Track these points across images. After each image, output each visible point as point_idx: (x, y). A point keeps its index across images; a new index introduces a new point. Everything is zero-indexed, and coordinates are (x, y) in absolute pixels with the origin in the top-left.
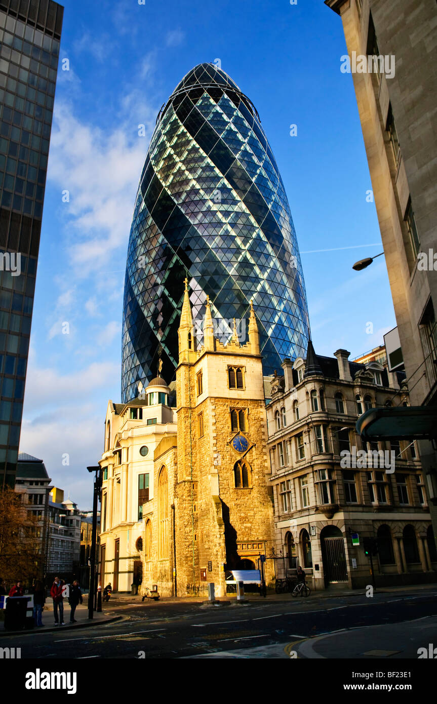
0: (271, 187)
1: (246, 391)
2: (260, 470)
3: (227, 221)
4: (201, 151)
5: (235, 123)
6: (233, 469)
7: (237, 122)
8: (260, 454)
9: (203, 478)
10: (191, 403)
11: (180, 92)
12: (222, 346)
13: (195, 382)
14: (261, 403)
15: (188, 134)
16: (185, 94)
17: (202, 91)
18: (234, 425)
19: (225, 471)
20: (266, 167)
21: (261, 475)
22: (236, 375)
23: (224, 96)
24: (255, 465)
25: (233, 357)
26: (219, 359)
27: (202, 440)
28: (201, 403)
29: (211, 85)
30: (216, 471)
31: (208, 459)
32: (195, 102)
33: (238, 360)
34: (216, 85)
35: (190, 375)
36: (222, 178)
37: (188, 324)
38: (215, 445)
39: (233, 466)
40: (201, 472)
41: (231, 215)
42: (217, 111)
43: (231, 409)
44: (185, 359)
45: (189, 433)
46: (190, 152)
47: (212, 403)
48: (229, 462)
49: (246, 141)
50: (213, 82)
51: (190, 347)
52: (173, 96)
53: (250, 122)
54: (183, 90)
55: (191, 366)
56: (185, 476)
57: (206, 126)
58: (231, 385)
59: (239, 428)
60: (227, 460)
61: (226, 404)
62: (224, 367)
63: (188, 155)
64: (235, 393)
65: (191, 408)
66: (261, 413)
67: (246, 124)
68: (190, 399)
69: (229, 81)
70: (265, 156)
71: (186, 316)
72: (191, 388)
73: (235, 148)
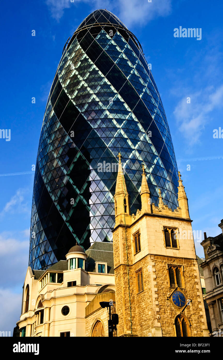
0: (154, 103)
1: (181, 250)
2: (197, 325)
3: (121, 127)
4: (100, 73)
5: (125, 53)
6: (174, 323)
7: (127, 52)
8: (196, 310)
9: (144, 332)
10: (128, 261)
11: (83, 29)
12: (157, 210)
13: (132, 241)
14: (193, 261)
15: (90, 60)
16: (86, 30)
17: (100, 29)
18: (172, 281)
19: (167, 325)
20: (150, 87)
21: (199, 330)
22: (170, 235)
23: (117, 33)
24: (193, 320)
25: (167, 220)
26: (156, 220)
27: (142, 295)
28: (140, 260)
29: (107, 25)
30: (159, 325)
31: (150, 313)
32: (95, 36)
33: (172, 223)
34: (111, 25)
35: (127, 236)
36: (116, 93)
37: (123, 191)
38: (157, 299)
39: (173, 320)
40: (141, 326)
41: (124, 122)
42: (112, 43)
43: (168, 266)
44: (121, 221)
45: (128, 289)
46: (91, 73)
47: (152, 259)
48: (170, 316)
49: (135, 67)
50: (108, 22)
51: (125, 211)
52: (77, 31)
53: (137, 53)
54: (85, 27)
55: (126, 227)
56: (125, 330)
57: (104, 55)
58: (167, 245)
59: (176, 285)
60: (168, 314)
61: (164, 261)
62: (161, 228)
63: (89, 76)
64: (170, 252)
65: (128, 266)
66: (194, 271)
67: (135, 55)
68: (128, 257)
69: (120, 23)
70: (149, 79)
71: (121, 184)
72: (128, 247)
73: (127, 72)
